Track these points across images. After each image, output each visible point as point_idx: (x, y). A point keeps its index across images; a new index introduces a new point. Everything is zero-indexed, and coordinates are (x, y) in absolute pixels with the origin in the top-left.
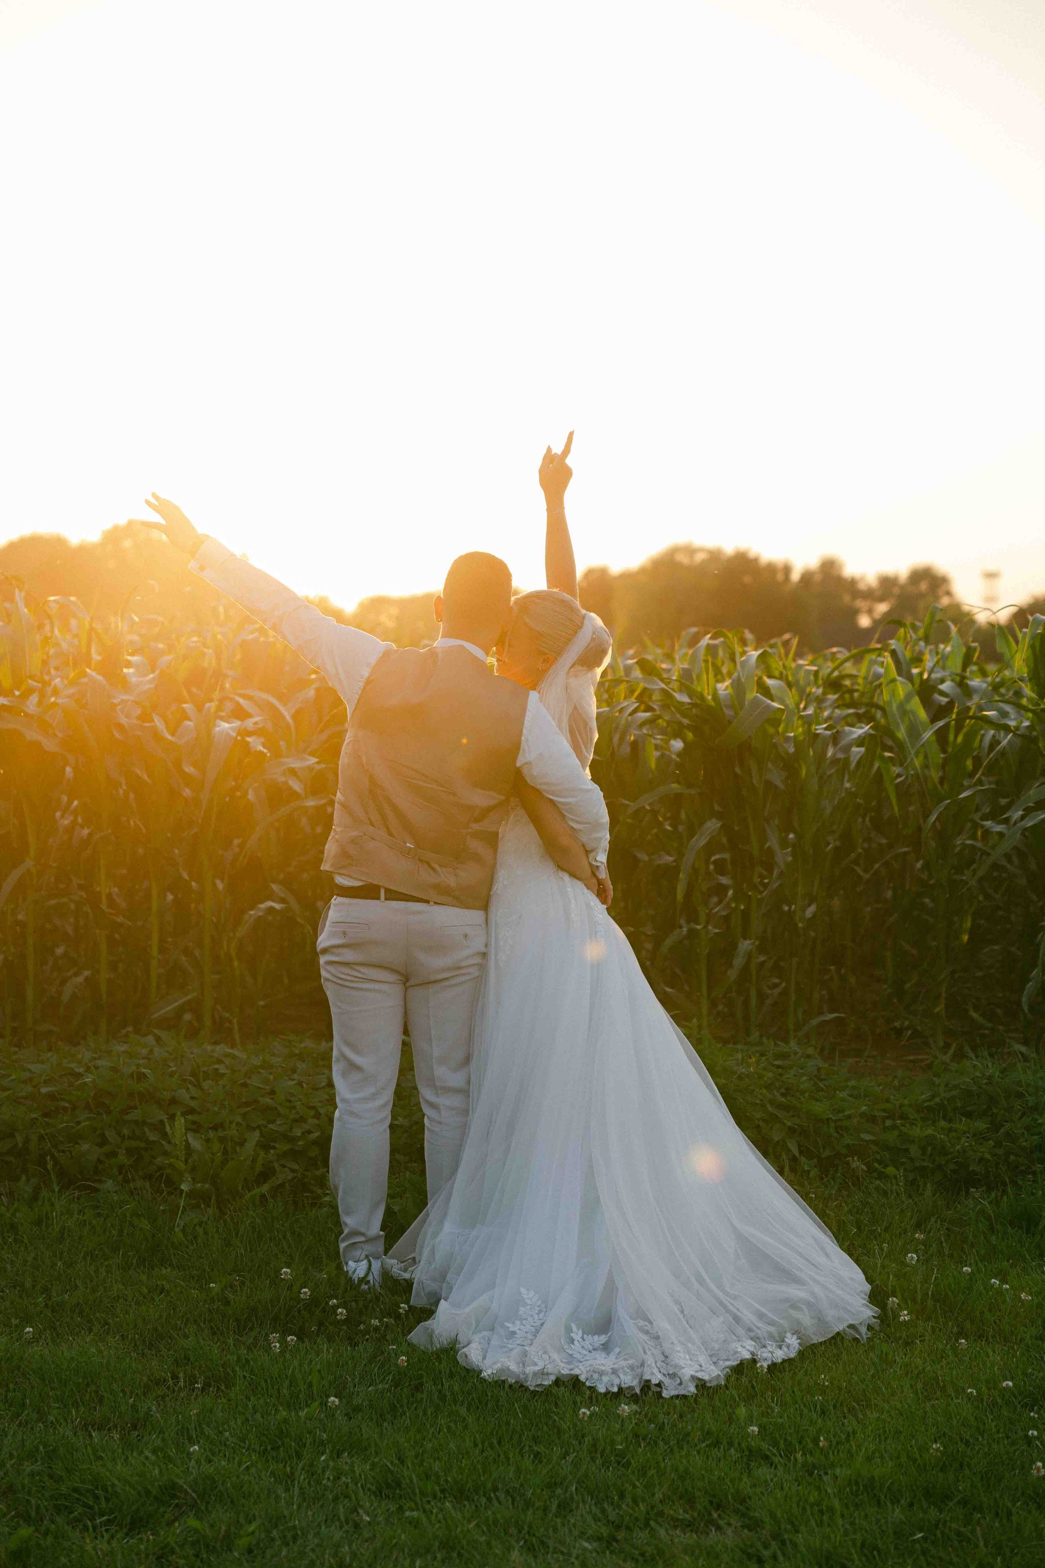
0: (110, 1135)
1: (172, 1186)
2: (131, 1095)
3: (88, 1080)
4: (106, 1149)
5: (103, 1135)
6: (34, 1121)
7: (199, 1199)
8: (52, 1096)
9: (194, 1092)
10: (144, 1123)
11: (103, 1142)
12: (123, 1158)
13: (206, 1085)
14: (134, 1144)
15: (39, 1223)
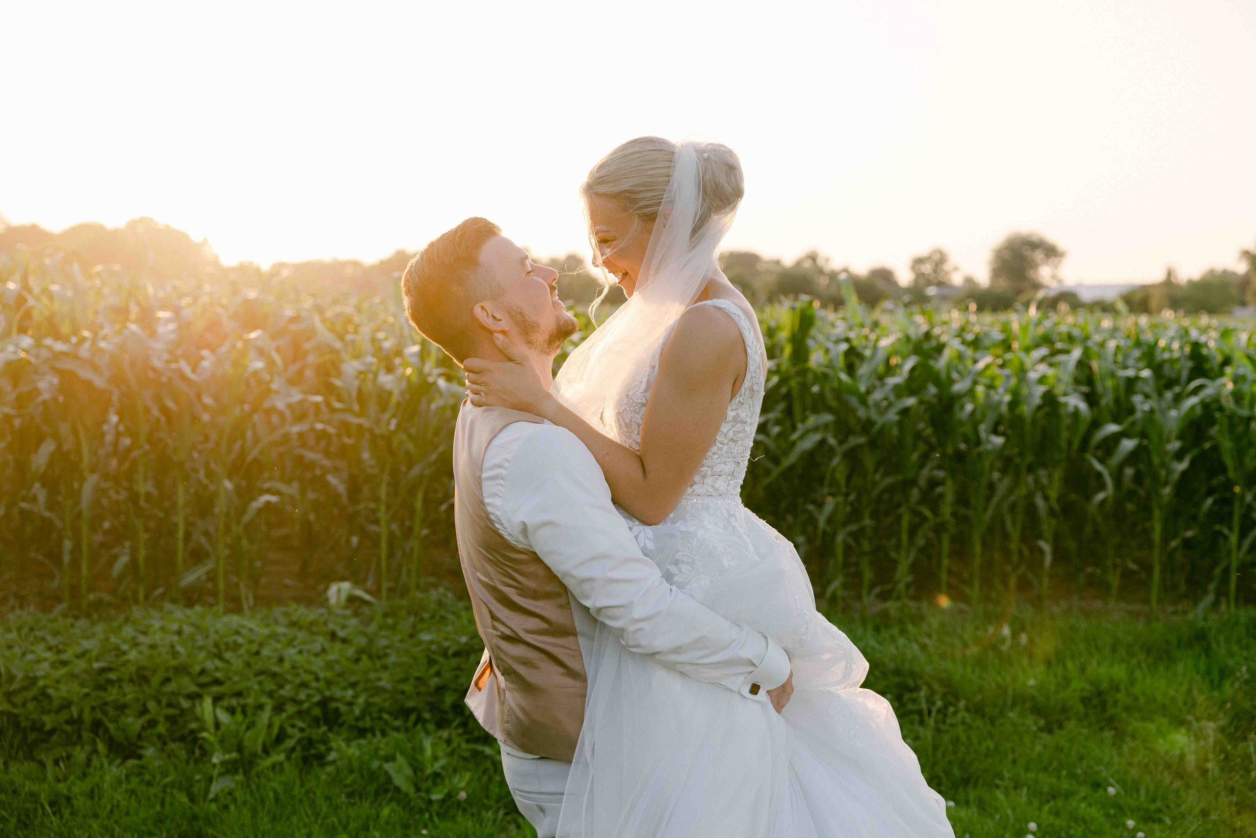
0: (152, 705)
1: (205, 754)
2: (167, 670)
3: (133, 655)
4: (147, 717)
5: (144, 705)
6: (87, 695)
7: (230, 768)
8: (103, 670)
9: (218, 663)
10: (179, 694)
11: (144, 711)
12: (161, 728)
13: (228, 655)
14: (171, 711)
15: (91, 795)
